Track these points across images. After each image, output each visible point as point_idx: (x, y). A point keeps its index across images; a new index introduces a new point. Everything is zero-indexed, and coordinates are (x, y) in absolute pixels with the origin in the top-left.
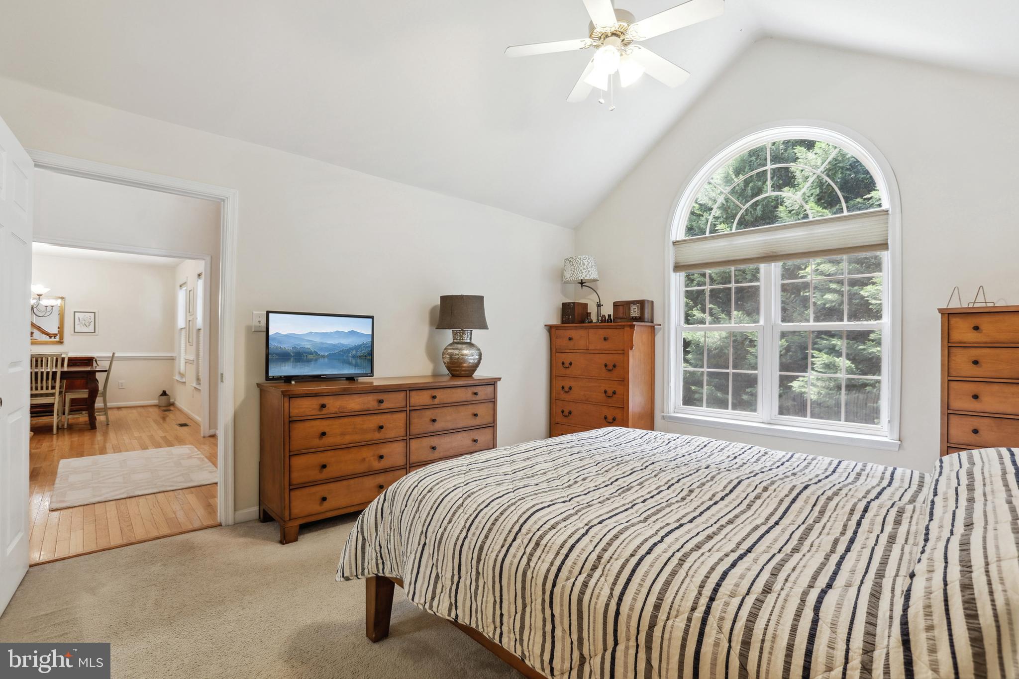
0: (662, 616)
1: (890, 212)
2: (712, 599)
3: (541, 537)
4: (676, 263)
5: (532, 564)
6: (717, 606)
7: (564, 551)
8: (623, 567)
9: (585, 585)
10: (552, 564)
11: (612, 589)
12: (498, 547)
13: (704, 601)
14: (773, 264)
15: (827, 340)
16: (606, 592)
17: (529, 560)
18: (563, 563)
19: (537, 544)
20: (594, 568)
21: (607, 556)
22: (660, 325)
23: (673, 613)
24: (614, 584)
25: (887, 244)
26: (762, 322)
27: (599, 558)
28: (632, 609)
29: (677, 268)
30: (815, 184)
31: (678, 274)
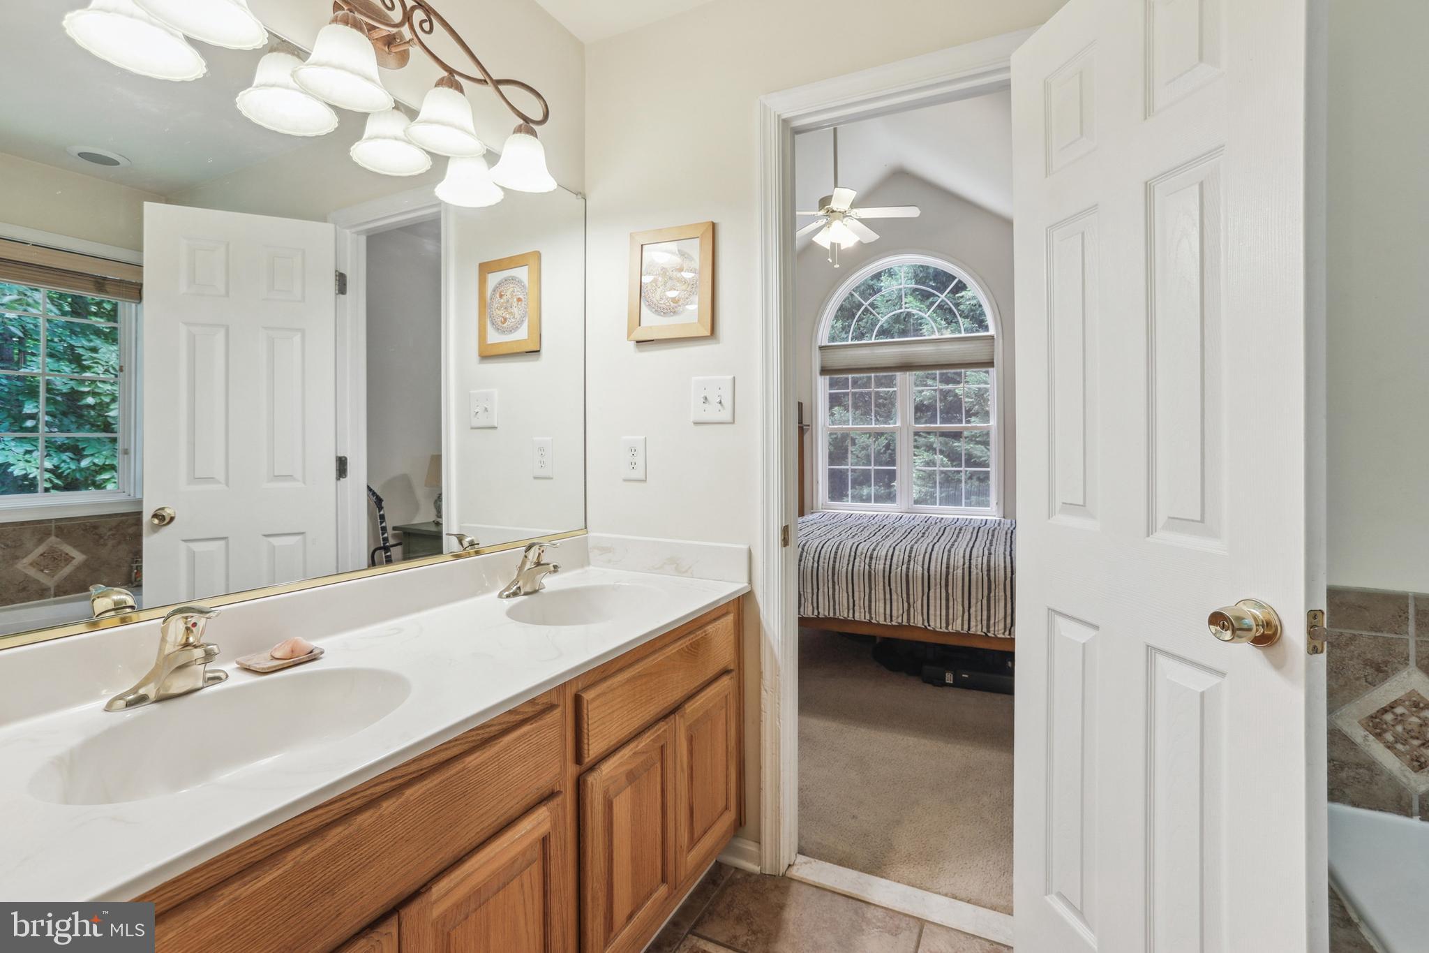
0: (951, 570)
1: (995, 337)
2: (970, 560)
3: (872, 555)
4: (822, 367)
5: (873, 567)
6: (973, 562)
7: (889, 557)
8: (924, 558)
9: (908, 568)
10: (885, 564)
11: (923, 567)
12: (845, 565)
13: (967, 561)
14: (908, 373)
15: (925, 437)
16: (920, 569)
17: (870, 566)
18: (891, 562)
19: (871, 558)
20: (909, 561)
21: (913, 555)
22: (809, 426)
23: (956, 568)
24: (923, 564)
25: (993, 363)
26: (898, 424)
27: (910, 557)
28: (936, 571)
29: (824, 371)
30: (910, 274)
31: (823, 377)
